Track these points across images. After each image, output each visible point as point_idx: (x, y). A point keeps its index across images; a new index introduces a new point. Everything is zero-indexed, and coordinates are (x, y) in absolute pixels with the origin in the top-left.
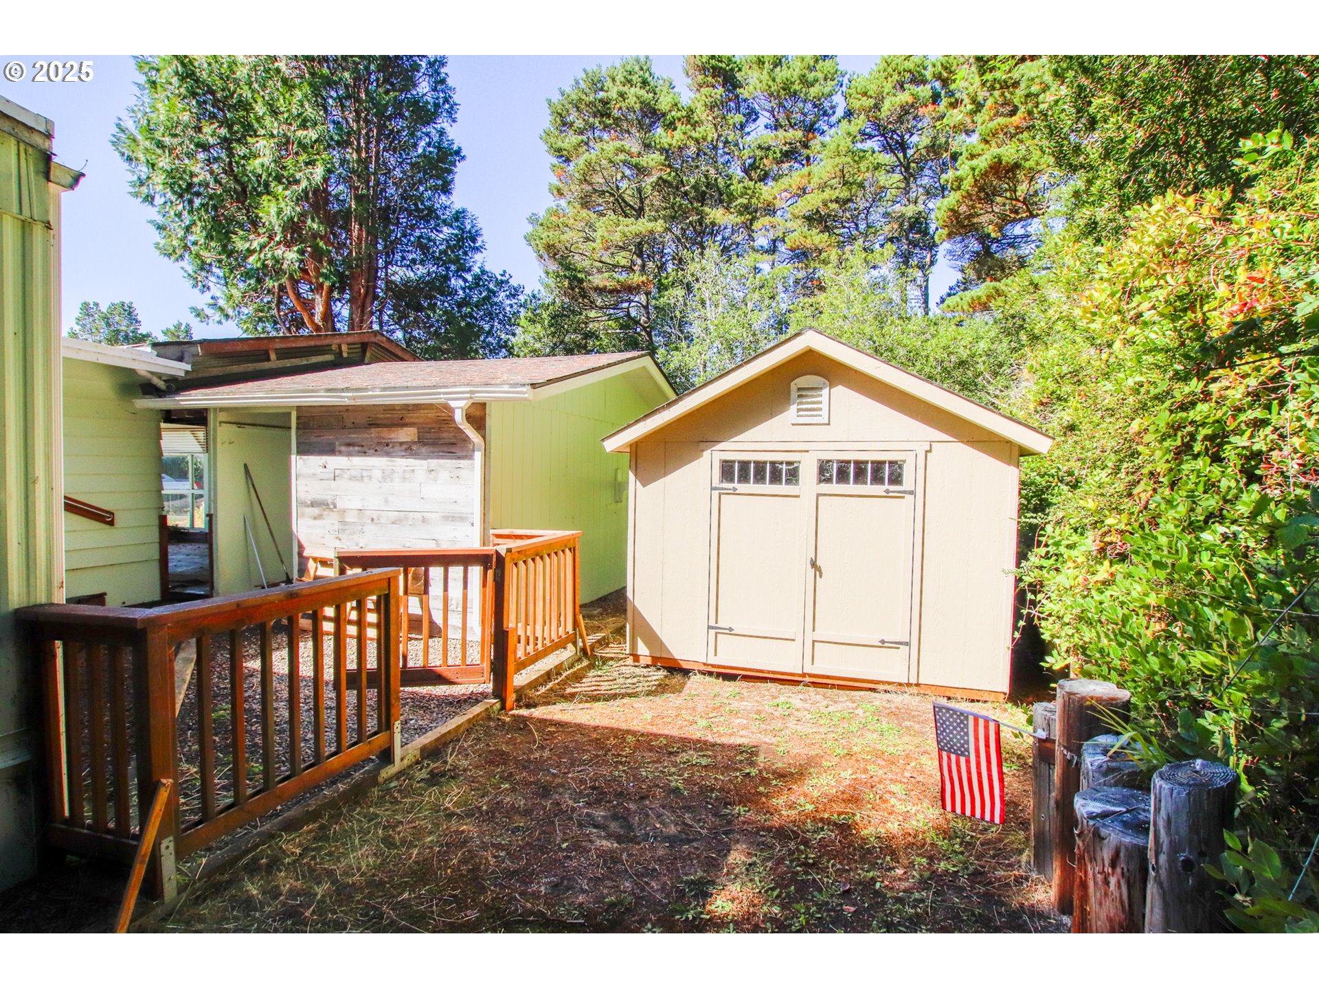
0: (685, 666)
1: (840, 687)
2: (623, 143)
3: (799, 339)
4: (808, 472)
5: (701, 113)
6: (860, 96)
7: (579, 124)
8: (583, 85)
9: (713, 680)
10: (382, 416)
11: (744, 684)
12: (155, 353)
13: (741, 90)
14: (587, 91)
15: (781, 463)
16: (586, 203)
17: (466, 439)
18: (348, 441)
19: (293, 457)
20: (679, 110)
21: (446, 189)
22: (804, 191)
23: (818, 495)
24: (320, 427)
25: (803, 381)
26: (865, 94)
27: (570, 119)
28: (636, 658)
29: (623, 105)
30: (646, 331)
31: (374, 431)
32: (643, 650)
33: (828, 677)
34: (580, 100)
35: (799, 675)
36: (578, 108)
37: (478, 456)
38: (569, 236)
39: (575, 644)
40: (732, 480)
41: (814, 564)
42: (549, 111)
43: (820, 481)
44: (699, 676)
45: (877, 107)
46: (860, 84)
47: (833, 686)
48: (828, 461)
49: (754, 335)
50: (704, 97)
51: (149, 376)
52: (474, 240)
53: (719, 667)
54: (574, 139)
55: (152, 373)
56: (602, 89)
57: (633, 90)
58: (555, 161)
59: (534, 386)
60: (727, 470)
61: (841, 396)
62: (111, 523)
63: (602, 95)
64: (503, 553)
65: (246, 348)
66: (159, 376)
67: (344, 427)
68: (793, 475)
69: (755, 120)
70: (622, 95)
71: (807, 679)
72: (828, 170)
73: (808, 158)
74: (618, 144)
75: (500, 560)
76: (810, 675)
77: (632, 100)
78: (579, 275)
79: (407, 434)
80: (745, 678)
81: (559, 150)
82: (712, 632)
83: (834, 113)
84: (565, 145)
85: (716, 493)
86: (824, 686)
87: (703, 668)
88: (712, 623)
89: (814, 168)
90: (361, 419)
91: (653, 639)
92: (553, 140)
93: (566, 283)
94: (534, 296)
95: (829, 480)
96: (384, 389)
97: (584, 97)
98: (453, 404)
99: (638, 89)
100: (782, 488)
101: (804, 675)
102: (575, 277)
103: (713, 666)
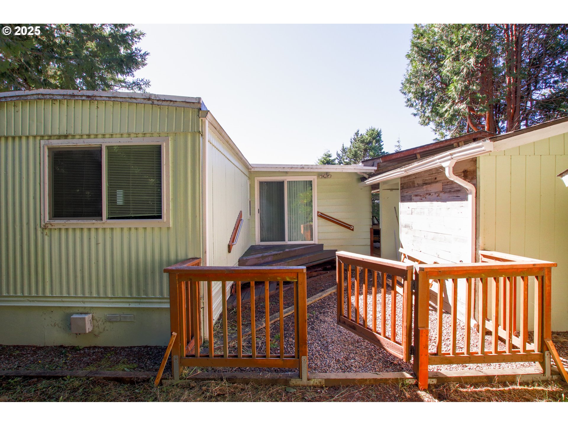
10: (427, 178)
12: (363, 165)
18: (416, 193)
19: (400, 203)
24: (407, 188)
31: (425, 187)
37: (470, 197)
51: (363, 174)
55: (364, 173)
62: (353, 230)
65: (402, 155)
66: (366, 173)
67: (414, 187)
90: (419, 181)
98: (444, 165)
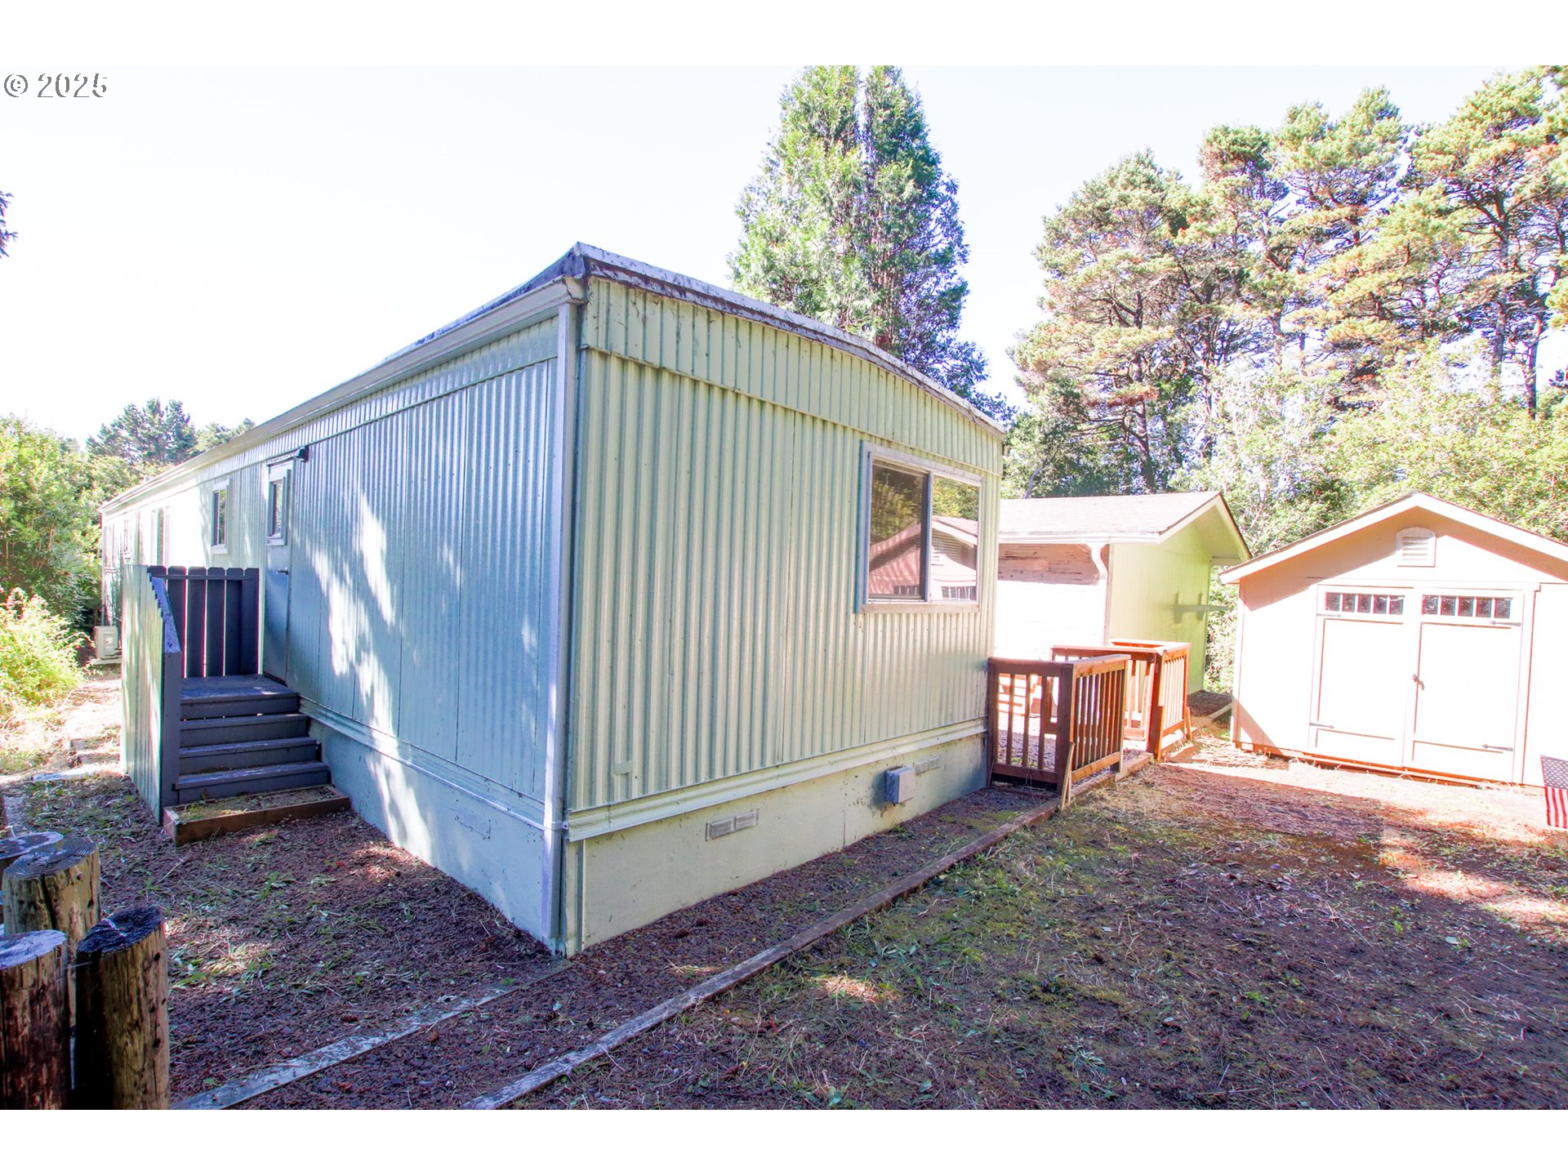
0: (1285, 753)
1: (1441, 782)
2: (1126, 250)
3: (1407, 500)
4: (1412, 604)
5: (1218, 202)
6: (1433, 155)
7: (1074, 235)
8: (1081, 196)
9: (1312, 767)
10: (1017, 551)
11: (1344, 773)
13: (1270, 173)
14: (1086, 201)
15: (1385, 596)
16: (1077, 311)
17: (1095, 570)
20: (1193, 206)
21: (952, 323)
22: (1355, 273)
23: (1423, 623)
25: (1407, 532)
26: (1441, 151)
27: (1065, 231)
28: (1238, 745)
29: (1124, 208)
30: (1141, 441)
32: (1245, 737)
33: (1427, 772)
34: (1078, 211)
35: (1399, 769)
36: (1075, 220)
37: (1102, 583)
38: (1066, 352)
39: (1183, 730)
40: (1337, 609)
41: (1416, 679)
42: (1044, 228)
43: (1424, 612)
44: (1299, 764)
45: (1461, 161)
46: (1434, 139)
47: (1432, 780)
48: (1432, 597)
49: (1294, 450)
50: (1223, 188)
52: (980, 369)
53: (1319, 756)
54: (1072, 253)
56: (1102, 197)
57: (1137, 192)
58: (1049, 276)
59: (1160, 533)
60: (1332, 600)
61: (1447, 546)
63: (1100, 202)
64: (1161, 653)
68: (1397, 606)
69: (1282, 197)
70: (1124, 199)
71: (1406, 772)
72: (1388, 249)
73: (1357, 236)
74: (1120, 252)
75: (1159, 658)
76: (1409, 770)
77: (1135, 203)
78: (1075, 391)
79: (1037, 565)
80: (1343, 767)
81: (1056, 266)
82: (1314, 728)
83: (1394, 174)
84: (1062, 260)
85: (1321, 619)
86: (1424, 779)
87: (1302, 756)
88: (1314, 721)
89: (1366, 247)
91: (1254, 729)
92: (1048, 257)
93: (1061, 400)
94: (1026, 415)
95: (1434, 612)
96: (1032, 533)
97: (1082, 208)
98: (1091, 545)
99: (1143, 190)
100: (1386, 616)
101: (1403, 769)
102: (1071, 393)
103: (1313, 755)
